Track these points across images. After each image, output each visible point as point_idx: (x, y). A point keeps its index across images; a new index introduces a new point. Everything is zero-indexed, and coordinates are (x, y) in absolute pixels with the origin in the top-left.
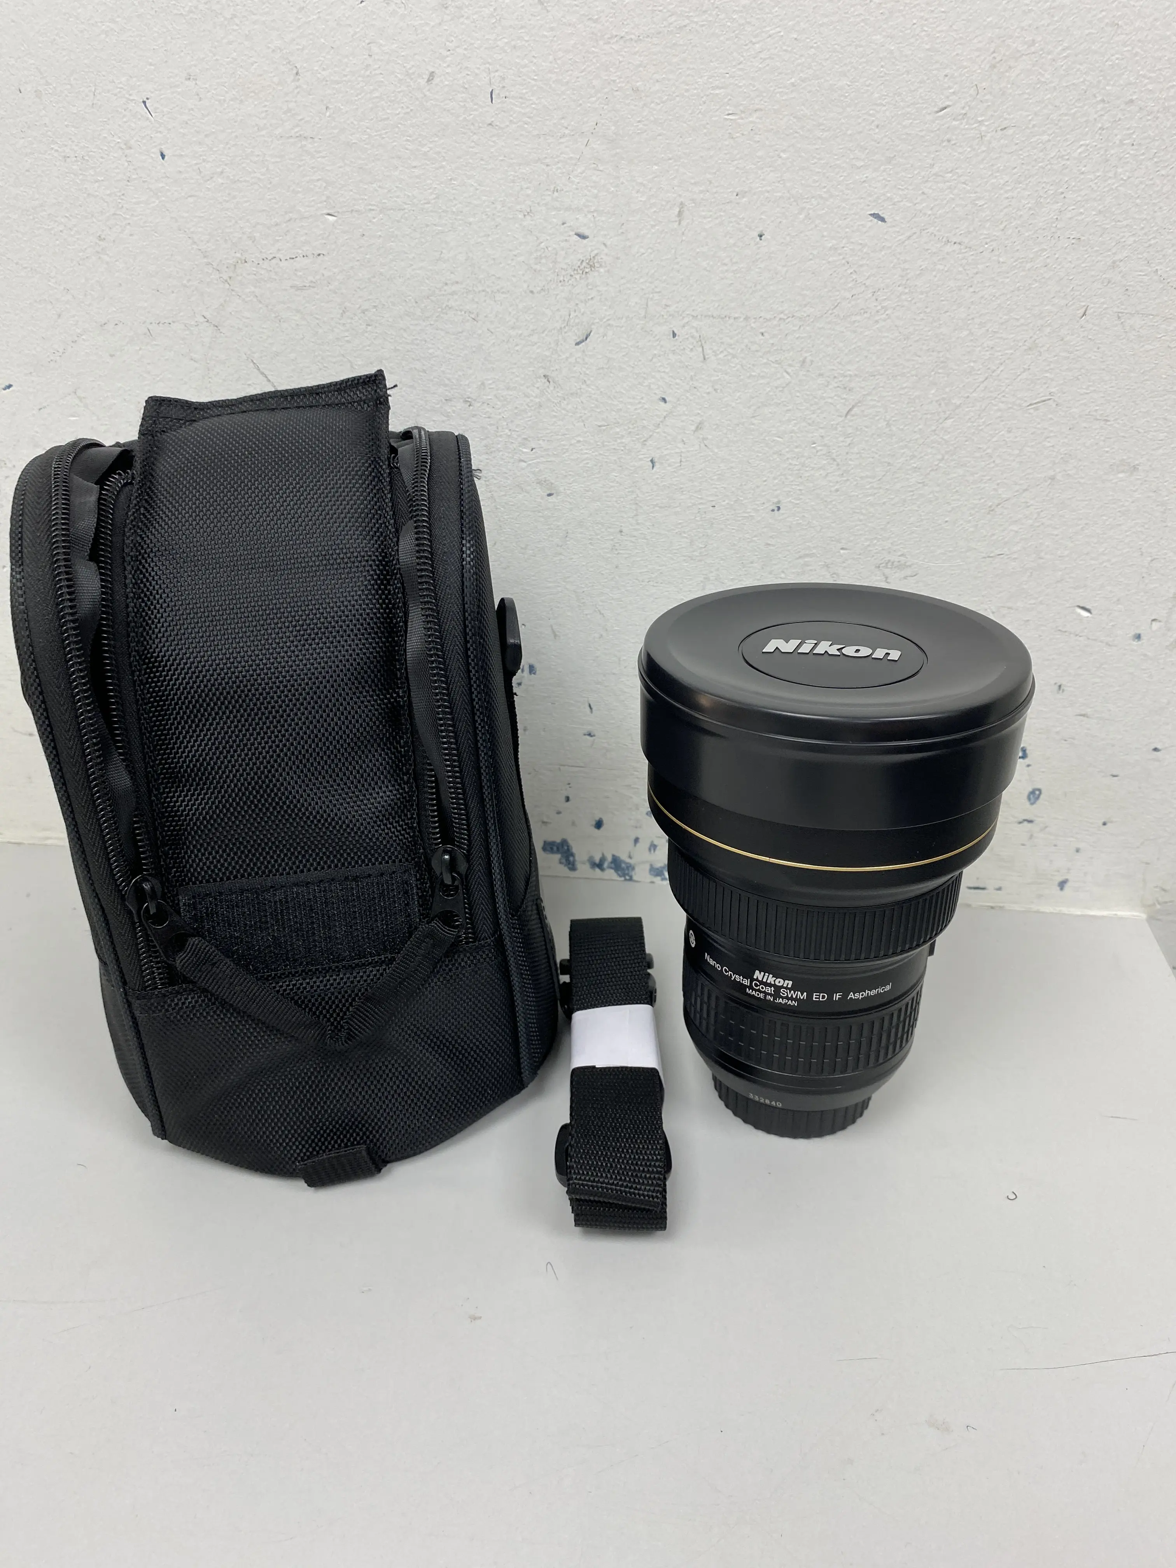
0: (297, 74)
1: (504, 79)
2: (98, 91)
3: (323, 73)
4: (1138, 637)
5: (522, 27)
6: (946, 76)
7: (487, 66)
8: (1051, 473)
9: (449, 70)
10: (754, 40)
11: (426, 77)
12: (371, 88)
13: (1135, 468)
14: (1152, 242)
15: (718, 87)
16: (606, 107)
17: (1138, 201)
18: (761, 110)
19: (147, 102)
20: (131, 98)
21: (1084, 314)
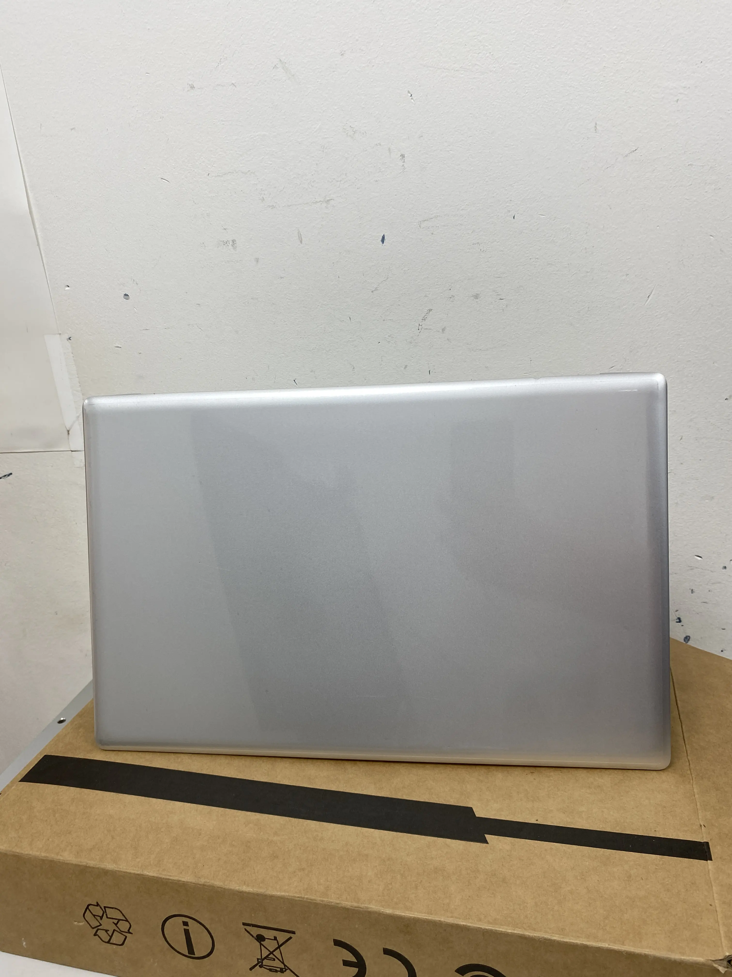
0: (354, 368)
1: (434, 366)
2: (276, 377)
3: (364, 367)
4: (725, 568)
5: (441, 348)
6: (612, 356)
7: (428, 362)
8: (676, 501)
9: (412, 364)
10: (533, 348)
11: (404, 367)
12: (383, 371)
13: (713, 498)
14: (706, 411)
15: (519, 364)
16: (475, 374)
17: (698, 396)
18: (538, 371)
19: (296, 380)
20: (289, 379)
21: (681, 439)
